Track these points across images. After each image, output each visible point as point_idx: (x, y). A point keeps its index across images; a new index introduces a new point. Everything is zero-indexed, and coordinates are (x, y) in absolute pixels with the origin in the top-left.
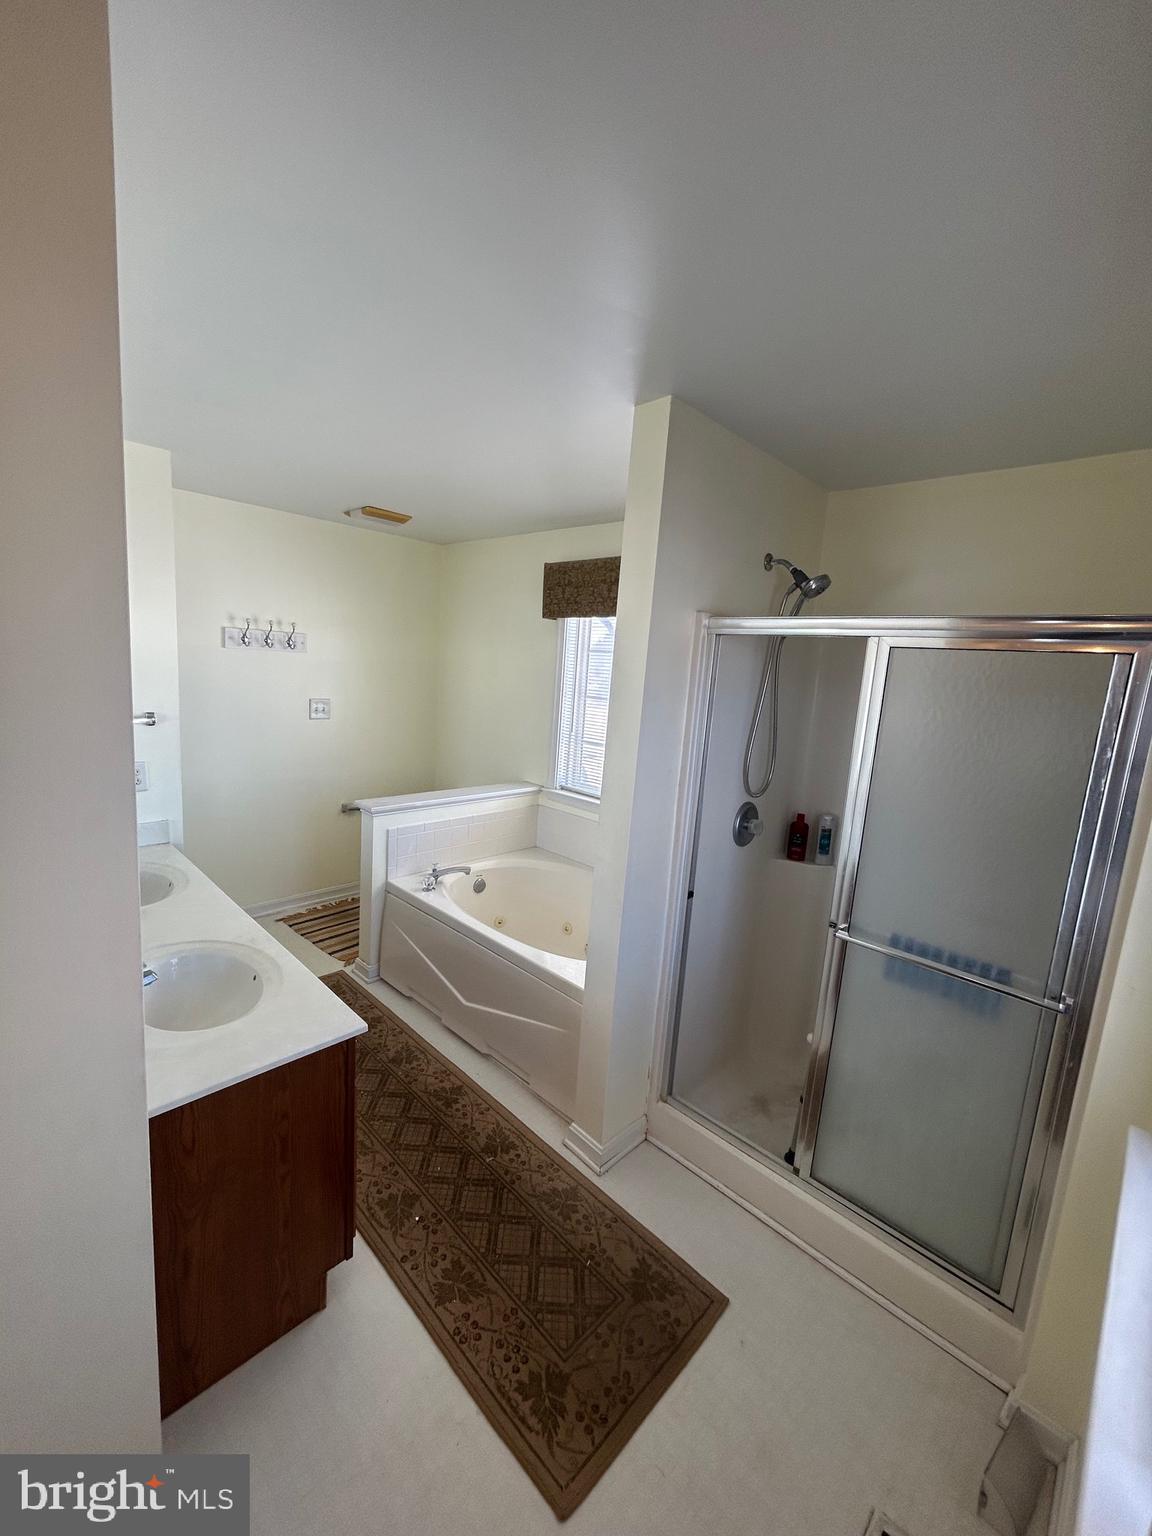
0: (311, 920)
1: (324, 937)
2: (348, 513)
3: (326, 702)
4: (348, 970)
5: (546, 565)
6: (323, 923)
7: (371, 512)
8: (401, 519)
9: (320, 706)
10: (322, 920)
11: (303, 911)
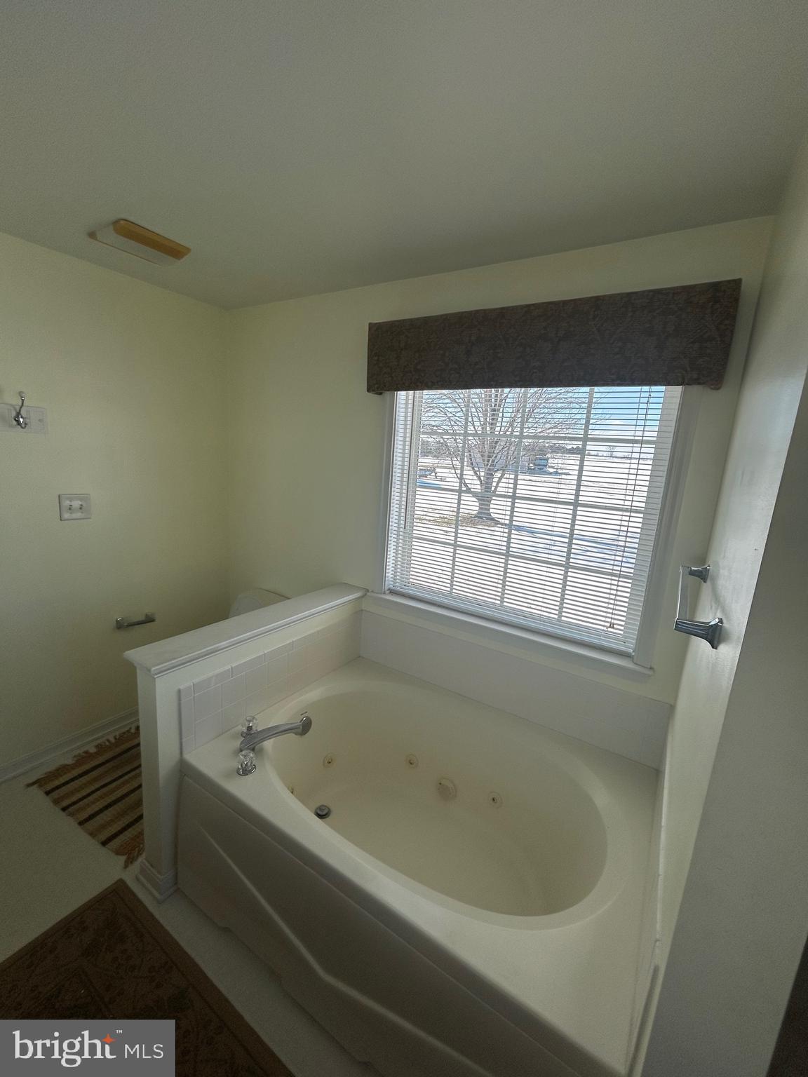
0: (80, 776)
1: (96, 808)
2: (92, 235)
3: (84, 498)
4: (129, 876)
5: (371, 325)
6: (95, 780)
7: (130, 231)
8: (174, 251)
9: (76, 504)
10: (94, 774)
11: (70, 761)
